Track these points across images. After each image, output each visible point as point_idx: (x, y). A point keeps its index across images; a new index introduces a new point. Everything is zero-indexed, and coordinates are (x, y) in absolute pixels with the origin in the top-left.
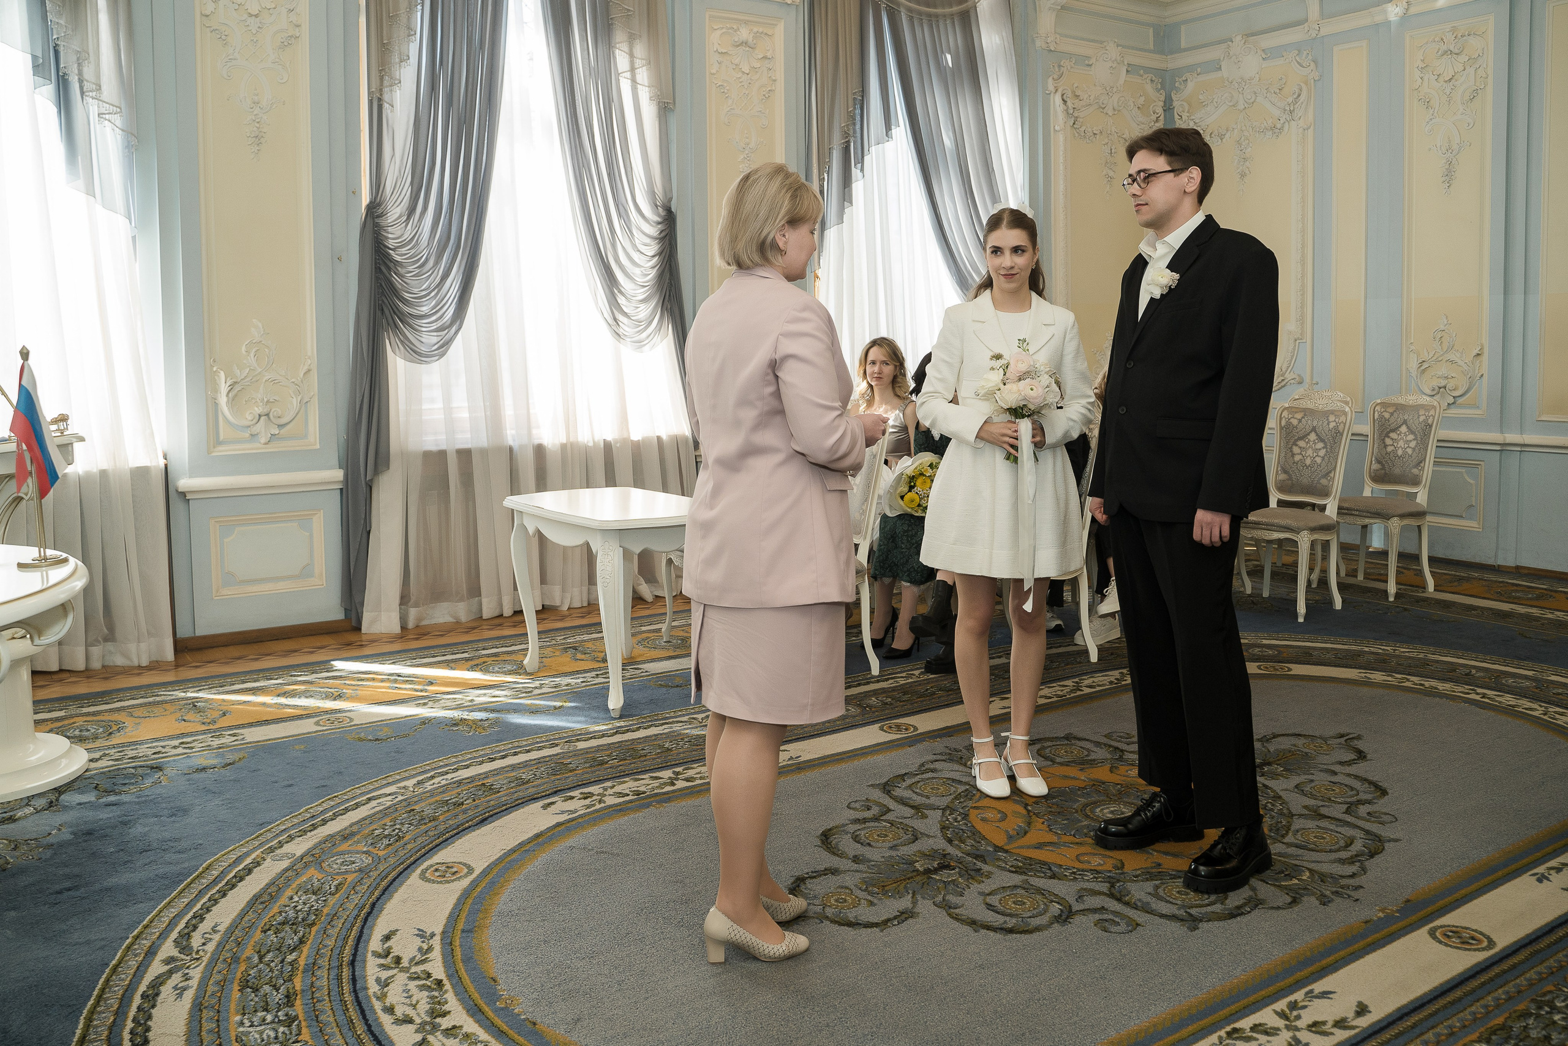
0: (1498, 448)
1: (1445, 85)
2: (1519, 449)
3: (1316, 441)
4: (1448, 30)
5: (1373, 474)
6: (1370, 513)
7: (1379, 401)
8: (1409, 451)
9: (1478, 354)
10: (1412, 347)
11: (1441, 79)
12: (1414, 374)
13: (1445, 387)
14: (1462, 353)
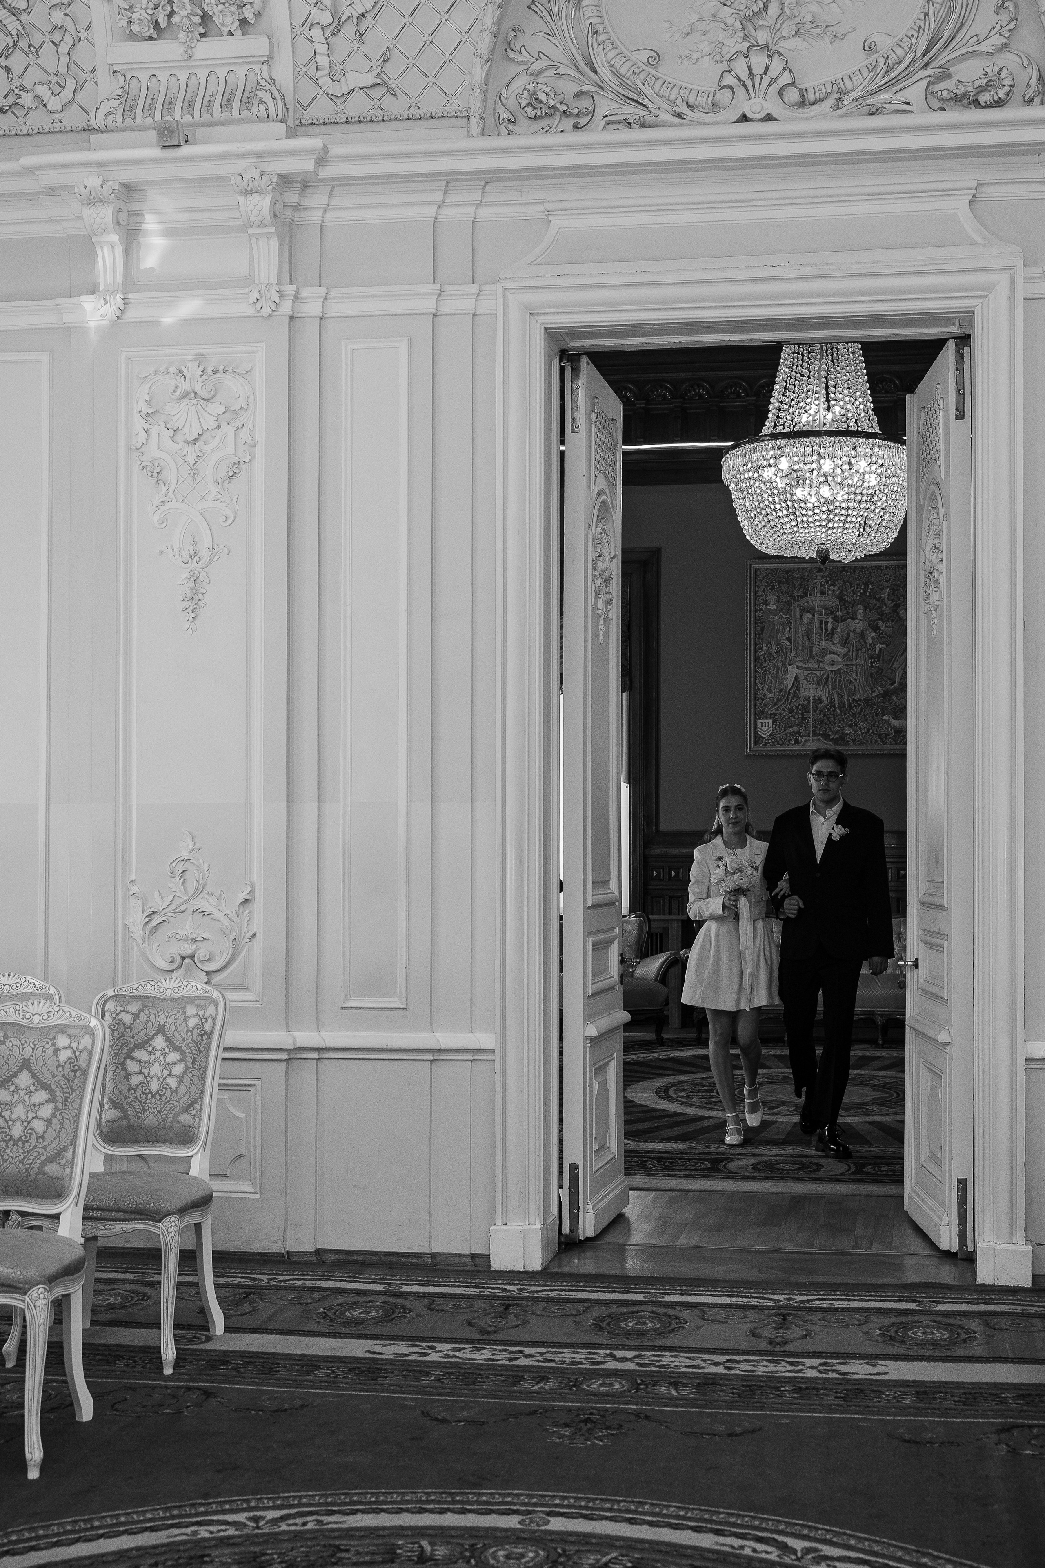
0: (284, 1056)
1: (187, 448)
2: (316, 1056)
3: (33, 1088)
4: (190, 358)
5: (105, 1130)
6: (124, 1211)
7: (110, 993)
8: (173, 1082)
9: (247, 901)
10: (134, 889)
11: (179, 437)
12: (138, 933)
13: (192, 957)
14: (220, 898)
